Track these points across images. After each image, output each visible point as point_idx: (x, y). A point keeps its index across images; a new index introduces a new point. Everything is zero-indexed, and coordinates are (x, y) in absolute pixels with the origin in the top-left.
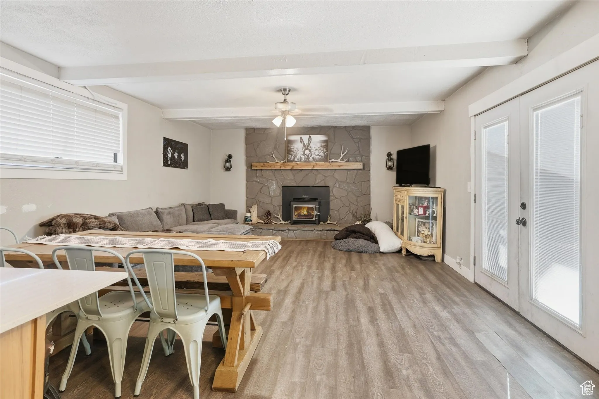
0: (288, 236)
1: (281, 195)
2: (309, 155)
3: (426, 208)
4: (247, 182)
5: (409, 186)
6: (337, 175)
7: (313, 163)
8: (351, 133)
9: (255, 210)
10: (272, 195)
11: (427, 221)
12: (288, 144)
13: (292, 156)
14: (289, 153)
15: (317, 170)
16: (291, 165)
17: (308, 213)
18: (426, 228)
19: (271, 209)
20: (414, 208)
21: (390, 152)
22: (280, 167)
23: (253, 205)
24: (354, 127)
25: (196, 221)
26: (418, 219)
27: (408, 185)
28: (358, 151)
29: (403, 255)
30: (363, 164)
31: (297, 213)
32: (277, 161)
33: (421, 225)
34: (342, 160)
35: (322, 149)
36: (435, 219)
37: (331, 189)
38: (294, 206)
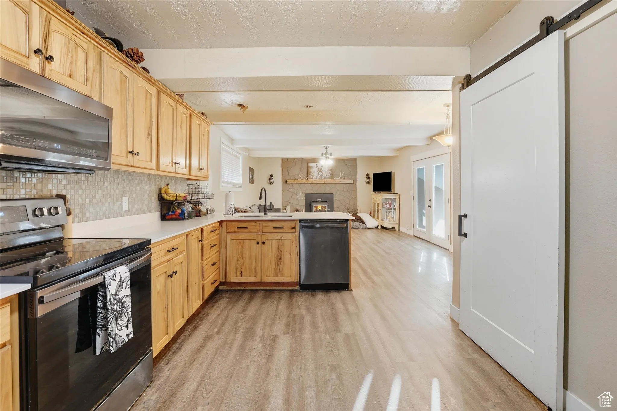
1: (305, 199)
2: (321, 175)
3: (391, 204)
4: (283, 191)
6: (338, 187)
7: (324, 180)
9: (288, 208)
10: (299, 199)
11: (391, 211)
12: (308, 168)
13: (311, 175)
14: (309, 174)
15: (326, 184)
16: (311, 181)
17: (322, 209)
18: (391, 214)
19: (298, 206)
20: (385, 204)
21: (368, 174)
22: (304, 182)
23: (287, 205)
26: (387, 210)
27: (380, 192)
28: (350, 173)
29: (379, 228)
30: (353, 180)
31: (316, 209)
32: (302, 179)
33: (388, 213)
34: (341, 178)
35: (329, 171)
36: (395, 209)
37: (334, 195)
38: (314, 205)
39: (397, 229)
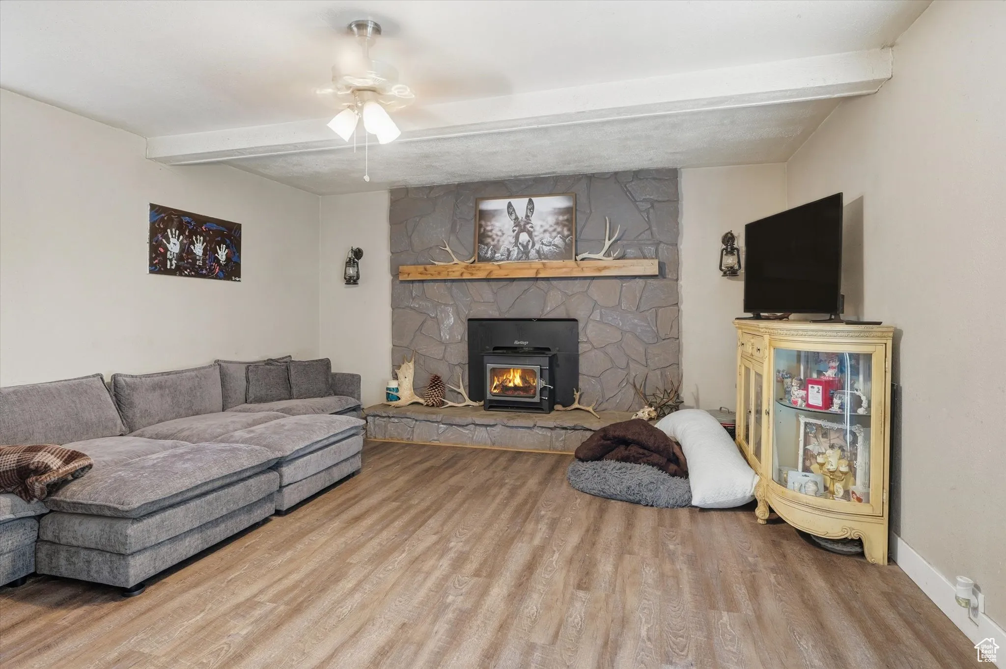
0: (475, 438)
1: (466, 339)
2: (528, 244)
3: (830, 389)
4: (393, 309)
5: (780, 319)
6: (596, 291)
7: (537, 264)
8: (629, 189)
9: (408, 373)
10: (446, 338)
11: (836, 427)
12: (480, 220)
13: (488, 248)
14: (481, 242)
15: (547, 279)
16: (485, 270)
17: (523, 384)
18: (832, 447)
19: (443, 371)
20: (793, 384)
21: (730, 233)
22: (462, 274)
23: (403, 364)
24: (638, 175)
25: (251, 403)
26: (807, 418)
27: (779, 314)
28: (648, 232)
29: (760, 521)
30: (659, 262)
31: (499, 381)
32: (456, 261)
33: (815, 437)
34: (607, 254)
35: (559, 229)
36: (864, 421)
37: (581, 325)
38: (490, 366)
39: (876, 551)
